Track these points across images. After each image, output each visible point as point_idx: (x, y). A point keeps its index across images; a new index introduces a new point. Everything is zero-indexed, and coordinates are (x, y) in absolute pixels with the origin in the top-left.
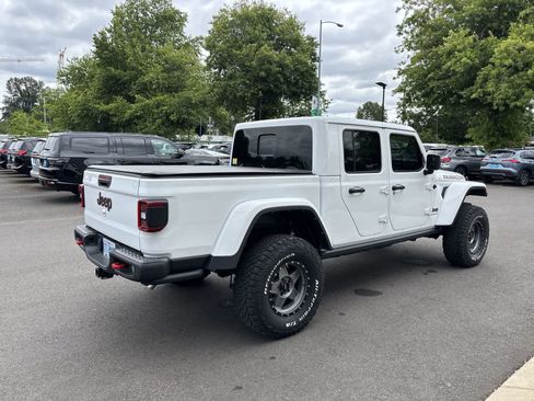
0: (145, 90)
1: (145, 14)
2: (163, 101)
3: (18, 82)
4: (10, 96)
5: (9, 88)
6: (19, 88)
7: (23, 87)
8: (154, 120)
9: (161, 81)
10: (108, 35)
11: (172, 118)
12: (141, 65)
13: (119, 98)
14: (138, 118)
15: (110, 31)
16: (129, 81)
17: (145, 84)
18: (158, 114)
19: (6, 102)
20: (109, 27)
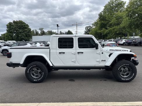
0: (111, 26)
1: (113, 5)
2: (115, 28)
3: (87, 27)
4: (86, 30)
5: (86, 29)
6: (88, 29)
7: (88, 28)
8: (112, 33)
9: (115, 23)
10: (102, 13)
11: (117, 33)
12: (110, 19)
13: (103, 29)
14: (108, 33)
15: (102, 12)
16: (107, 24)
17: (110, 24)
18: (114, 32)
19: (85, 32)
20: (102, 11)
